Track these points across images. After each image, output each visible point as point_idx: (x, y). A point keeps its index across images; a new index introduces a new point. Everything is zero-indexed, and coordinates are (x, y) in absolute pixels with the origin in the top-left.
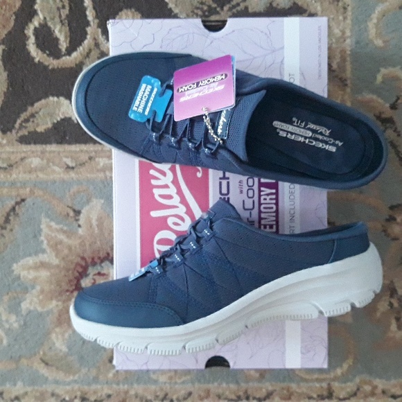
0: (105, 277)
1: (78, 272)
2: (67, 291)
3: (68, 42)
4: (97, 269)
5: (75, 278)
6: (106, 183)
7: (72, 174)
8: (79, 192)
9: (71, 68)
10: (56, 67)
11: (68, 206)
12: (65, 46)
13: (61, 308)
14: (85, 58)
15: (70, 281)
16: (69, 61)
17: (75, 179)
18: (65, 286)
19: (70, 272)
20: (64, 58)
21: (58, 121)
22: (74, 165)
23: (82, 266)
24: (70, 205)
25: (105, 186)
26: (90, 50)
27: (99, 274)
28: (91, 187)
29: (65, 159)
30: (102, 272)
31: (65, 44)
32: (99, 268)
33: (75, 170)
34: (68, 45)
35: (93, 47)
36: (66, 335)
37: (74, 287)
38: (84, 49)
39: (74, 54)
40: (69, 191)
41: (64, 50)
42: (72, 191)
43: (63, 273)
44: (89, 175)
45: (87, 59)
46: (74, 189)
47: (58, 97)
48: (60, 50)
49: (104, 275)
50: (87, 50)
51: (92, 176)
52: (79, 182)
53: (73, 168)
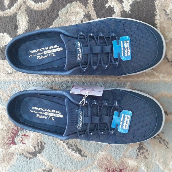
0: (28, 137)
1: (13, 133)
2: (8, 143)
3: (9, 1)
4: (23, 133)
5: (12, 137)
6: (28, 83)
7: (10, 77)
8: (14, 88)
9: (11, 16)
10: (2, 16)
11: (8, 96)
12: (7, 4)
13: (4, 152)
14: (18, 10)
15: (9, 138)
16: (9, 12)
17: (12, 80)
18: (6, 141)
19: (9, 133)
20: (6, 10)
21: (3, 47)
22: (11, 72)
23: (15, 130)
24: (9, 95)
25: (28, 85)
26: (21, 6)
27: (25, 135)
28: (21, 85)
29: (7, 69)
30: (26, 134)
31: (7, 2)
32: (25, 132)
33: (12, 75)
34: (9, 3)
35: (22, 4)
36: (7, 168)
37: (11, 142)
38: (17, 5)
39: (12, 8)
40: (9, 87)
41: (6, 6)
42: (10, 87)
43: (5, 134)
44: (19, 78)
45: (19, 10)
46: (12, 85)
47: (3, 33)
48: (5, 6)
49: (27, 136)
50: (19, 6)
51: (21, 78)
52: (14, 82)
53: (11, 74)
